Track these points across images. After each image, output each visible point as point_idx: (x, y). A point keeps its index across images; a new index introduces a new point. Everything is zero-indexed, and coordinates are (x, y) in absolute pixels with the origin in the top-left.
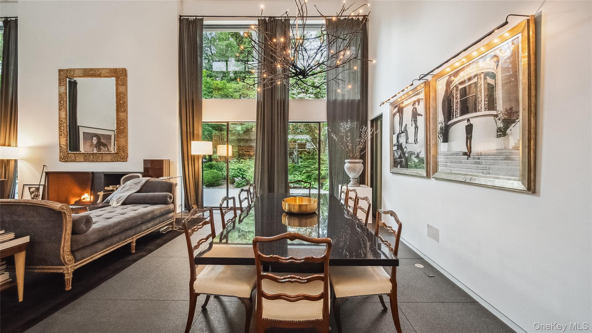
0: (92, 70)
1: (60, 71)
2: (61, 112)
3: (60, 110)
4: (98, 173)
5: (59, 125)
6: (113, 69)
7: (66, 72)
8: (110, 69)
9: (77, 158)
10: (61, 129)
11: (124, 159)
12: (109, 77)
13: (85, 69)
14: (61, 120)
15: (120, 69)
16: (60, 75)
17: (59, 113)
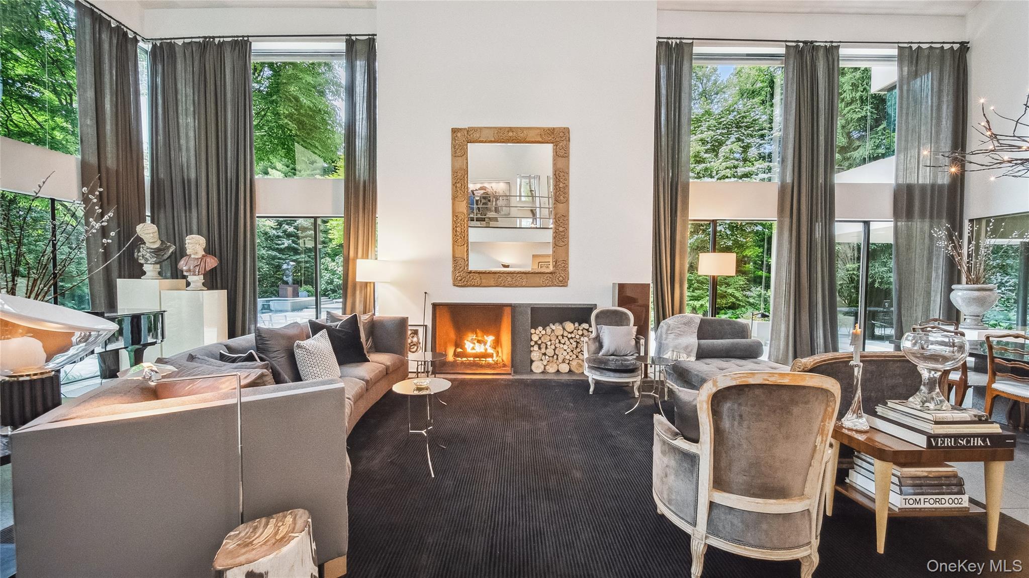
0: (511, 129)
1: (454, 131)
2: (457, 203)
3: (454, 198)
4: (520, 305)
5: (453, 225)
6: (549, 129)
7: (466, 133)
8: (544, 129)
9: (484, 281)
10: (456, 231)
11: (564, 283)
12: (543, 143)
13: (500, 128)
14: (457, 216)
15: (560, 128)
16: (454, 139)
17: (453, 204)
